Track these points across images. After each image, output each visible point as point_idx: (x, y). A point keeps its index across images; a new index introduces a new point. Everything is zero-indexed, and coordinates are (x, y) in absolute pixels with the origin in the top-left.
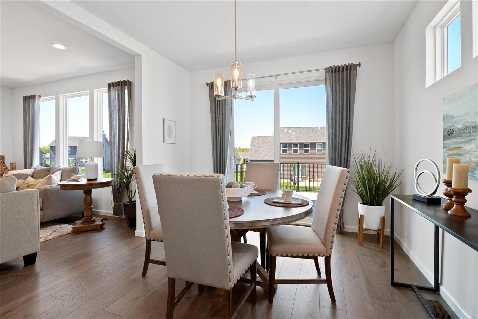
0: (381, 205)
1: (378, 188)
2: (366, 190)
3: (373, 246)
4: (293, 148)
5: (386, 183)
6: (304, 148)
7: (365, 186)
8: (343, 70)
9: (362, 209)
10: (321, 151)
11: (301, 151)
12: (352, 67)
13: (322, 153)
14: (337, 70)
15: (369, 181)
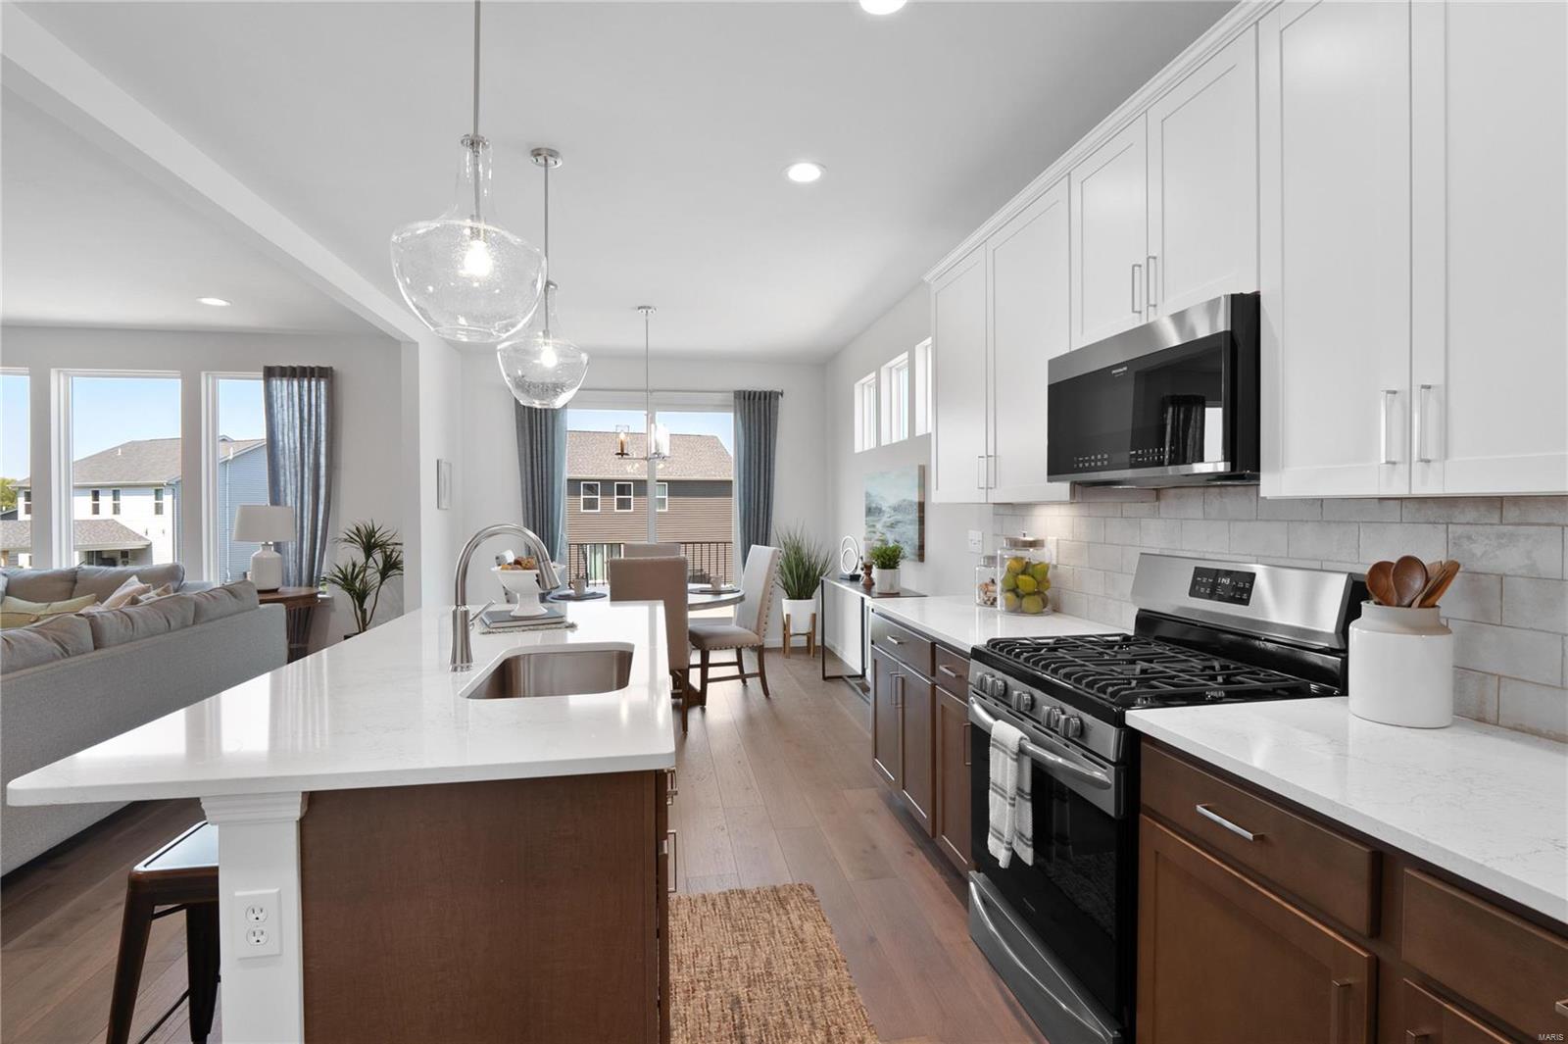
0: (810, 598)
1: (807, 574)
2: (792, 577)
3: (802, 657)
4: (582, 497)
5: (816, 570)
6: (616, 497)
7: (791, 572)
8: (760, 399)
9: (788, 606)
10: (664, 507)
11: (607, 504)
12: (773, 396)
13: (666, 510)
14: (752, 397)
15: (797, 566)
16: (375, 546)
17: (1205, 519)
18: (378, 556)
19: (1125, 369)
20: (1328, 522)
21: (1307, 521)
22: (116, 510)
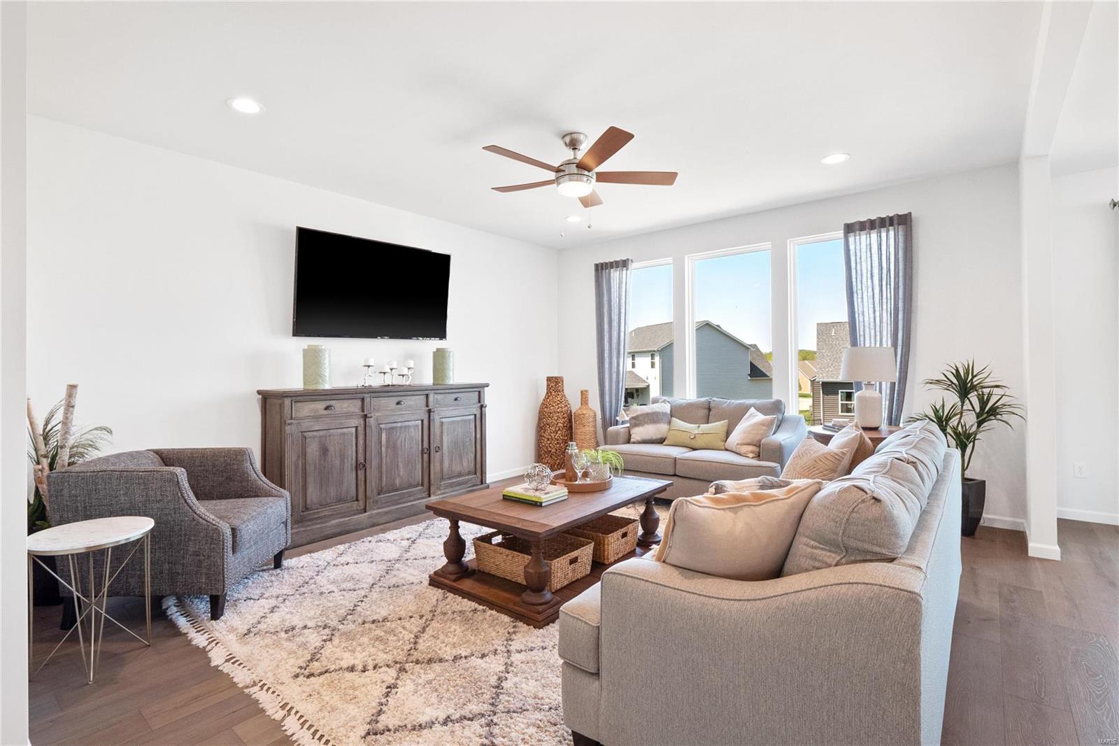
16: (974, 388)
18: (973, 397)
22: (633, 366)
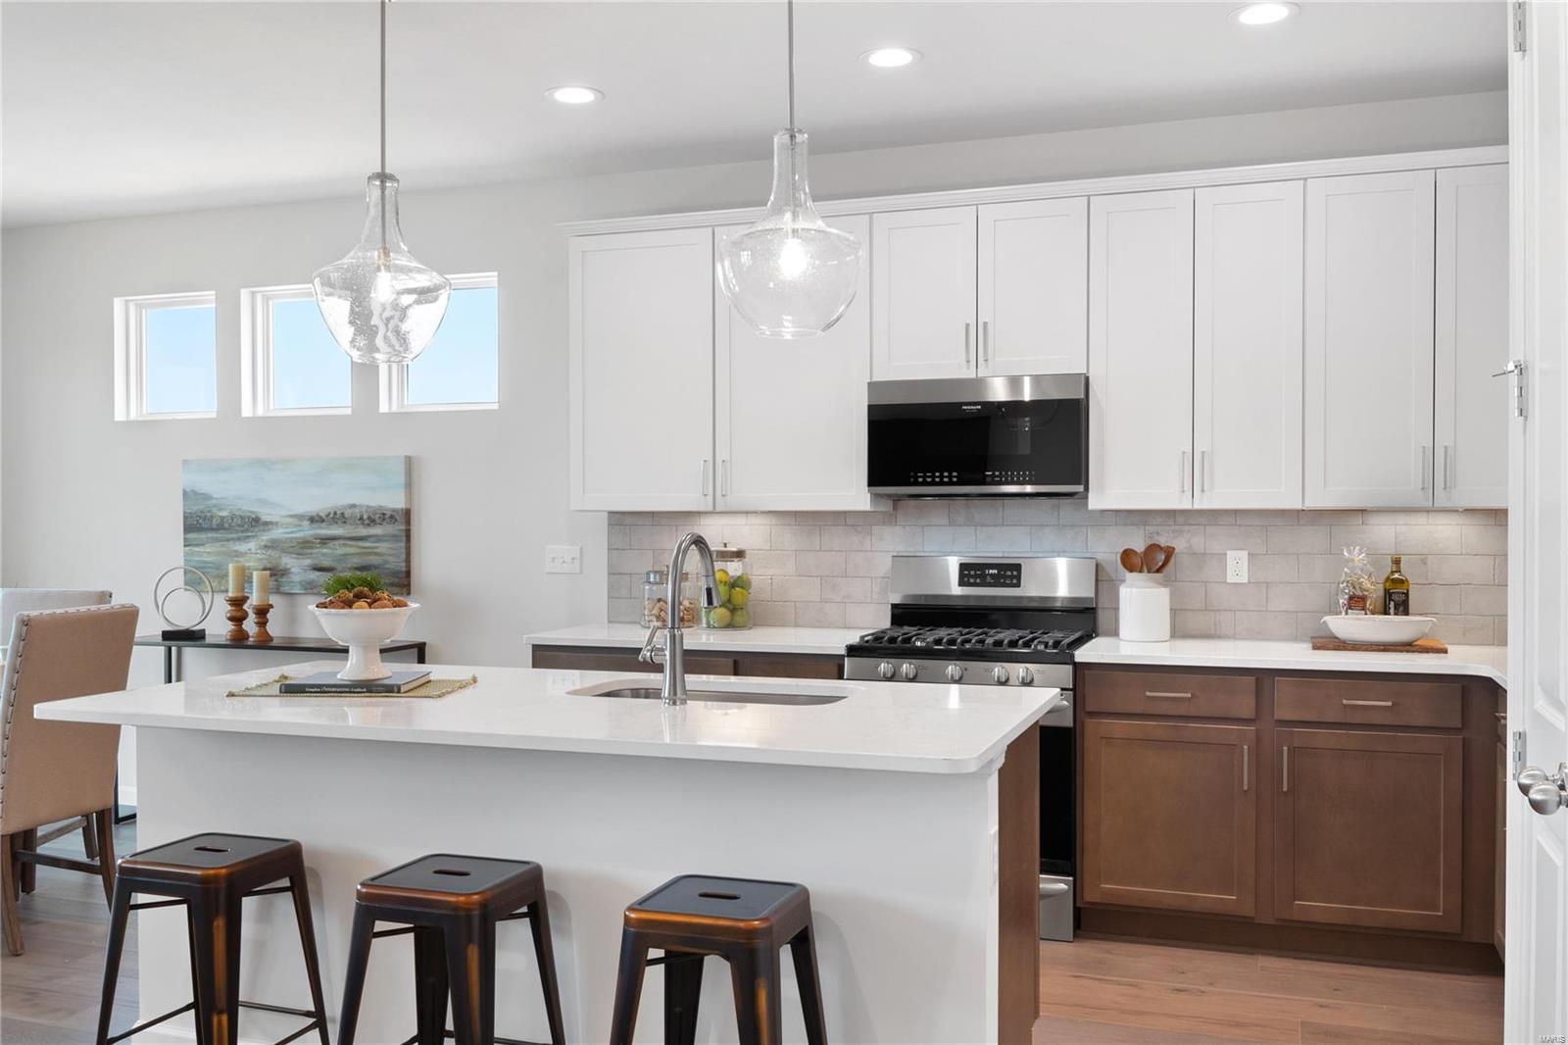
17: (950, 525)
19: (979, 407)
20: (1064, 526)
21: (1047, 526)
